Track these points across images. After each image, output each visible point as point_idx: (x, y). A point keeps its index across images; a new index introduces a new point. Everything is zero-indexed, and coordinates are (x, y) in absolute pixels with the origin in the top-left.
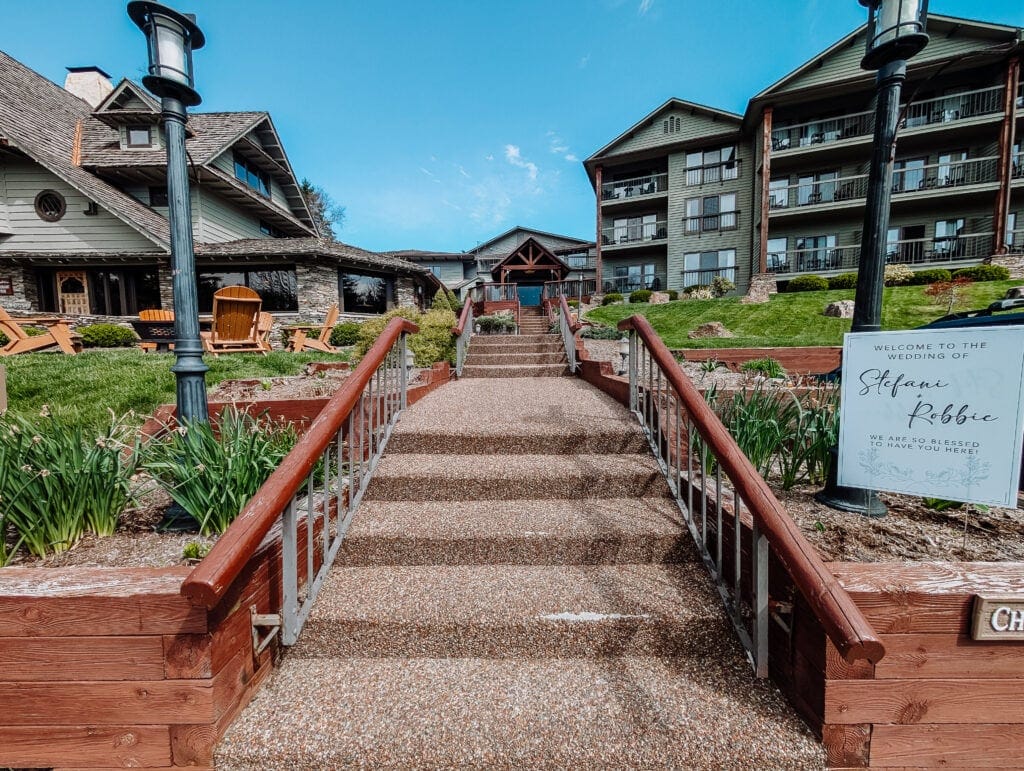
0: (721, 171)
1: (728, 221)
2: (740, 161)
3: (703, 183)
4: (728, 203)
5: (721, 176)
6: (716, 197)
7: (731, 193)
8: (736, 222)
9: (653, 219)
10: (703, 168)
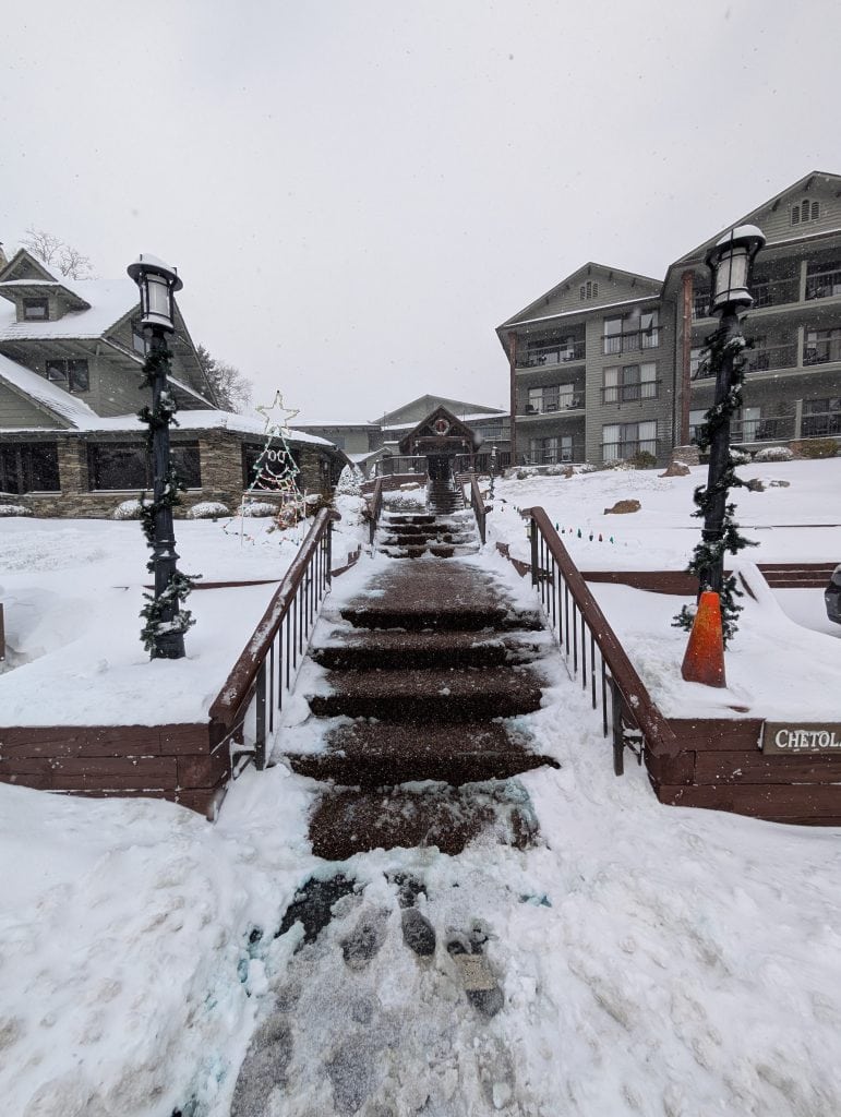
0: (641, 340)
1: (648, 391)
2: (660, 328)
3: (621, 351)
4: (649, 373)
5: (641, 344)
6: (636, 366)
7: (651, 362)
8: (657, 392)
9: (569, 388)
10: (622, 335)
